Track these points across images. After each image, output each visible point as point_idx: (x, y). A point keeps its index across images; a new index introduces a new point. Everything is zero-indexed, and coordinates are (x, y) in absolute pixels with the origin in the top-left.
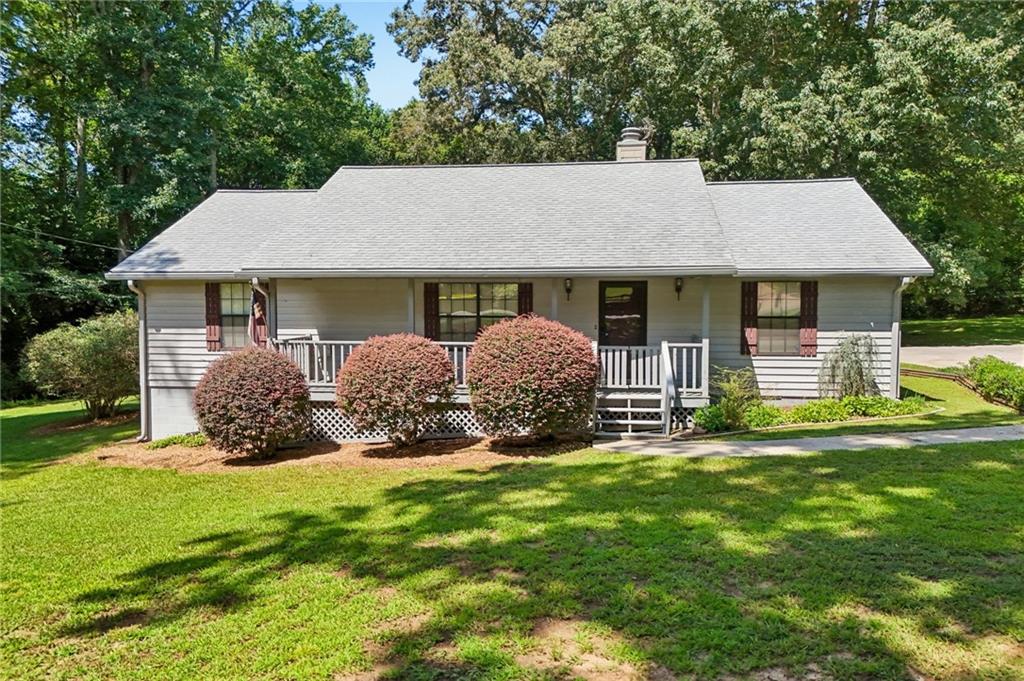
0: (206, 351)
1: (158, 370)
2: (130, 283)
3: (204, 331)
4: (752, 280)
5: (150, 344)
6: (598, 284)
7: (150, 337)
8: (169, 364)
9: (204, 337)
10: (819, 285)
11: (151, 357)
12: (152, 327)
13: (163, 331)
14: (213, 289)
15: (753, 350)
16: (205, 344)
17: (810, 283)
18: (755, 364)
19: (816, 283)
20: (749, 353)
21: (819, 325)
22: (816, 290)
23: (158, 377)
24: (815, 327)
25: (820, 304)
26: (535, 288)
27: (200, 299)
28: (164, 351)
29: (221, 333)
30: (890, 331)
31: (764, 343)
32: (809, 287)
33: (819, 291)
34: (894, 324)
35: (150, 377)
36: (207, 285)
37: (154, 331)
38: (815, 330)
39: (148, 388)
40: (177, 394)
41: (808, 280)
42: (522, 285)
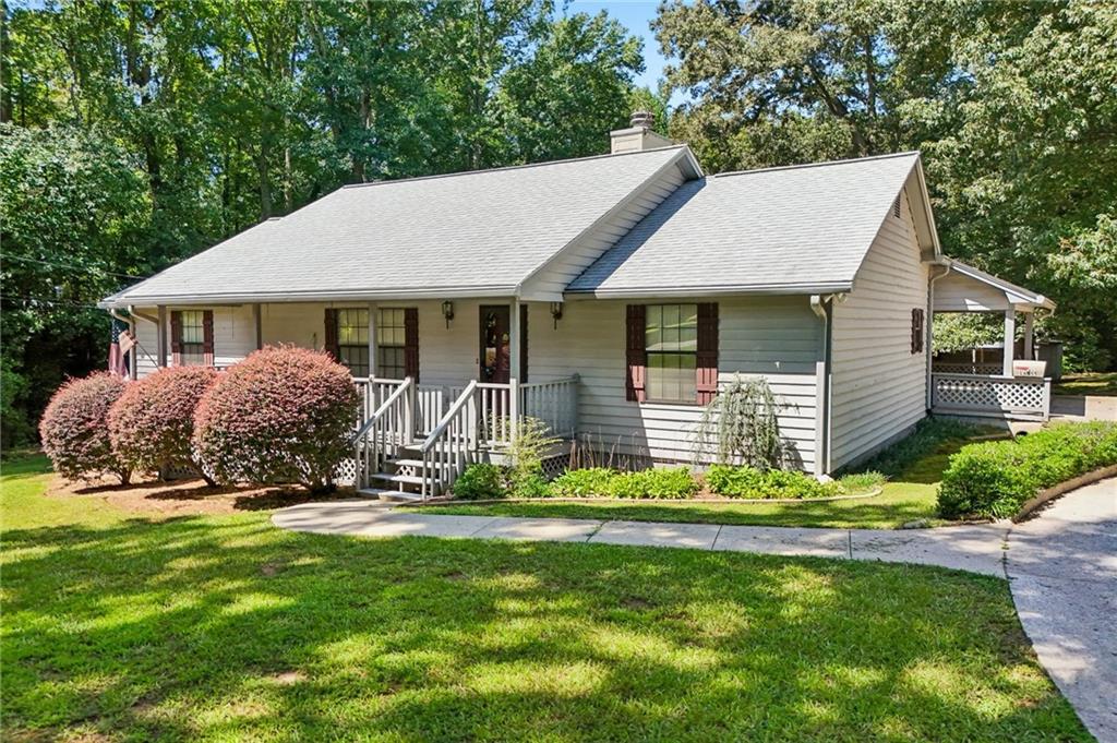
4: (638, 303)
6: (478, 308)
10: (721, 308)
15: (641, 395)
17: (708, 304)
18: (644, 413)
19: (716, 305)
20: (636, 400)
21: (721, 364)
22: (716, 316)
24: (716, 366)
25: (721, 334)
26: (420, 312)
30: (814, 374)
31: (655, 388)
32: (708, 311)
33: (720, 316)
34: (818, 364)
38: (714, 370)
41: (706, 301)
42: (408, 311)
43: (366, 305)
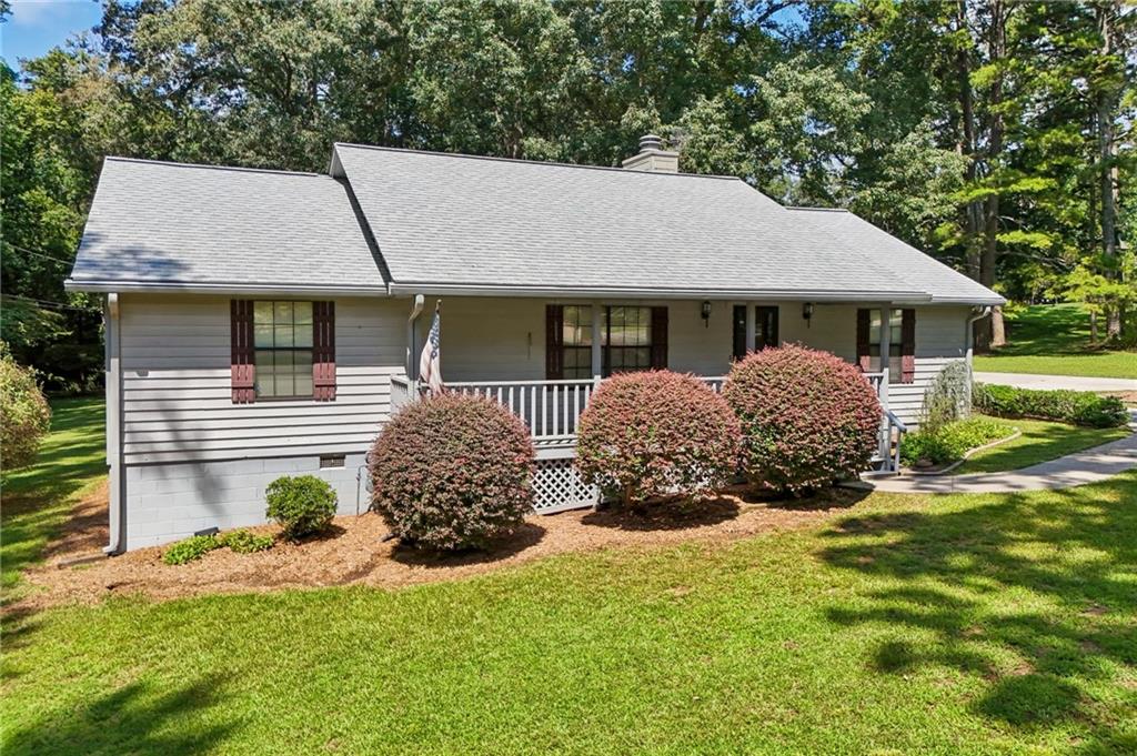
0: (229, 403)
1: (141, 437)
2: (113, 297)
3: (228, 373)
5: (127, 396)
7: (127, 385)
8: (163, 426)
9: (229, 383)
10: (917, 313)
11: (128, 417)
12: (131, 369)
13: (152, 374)
14: (241, 308)
16: (229, 393)
23: (141, 448)
26: (670, 312)
27: (222, 323)
28: (152, 405)
29: (256, 374)
30: (965, 357)
33: (917, 318)
34: (969, 350)
35: (127, 449)
36: (233, 303)
37: (135, 375)
39: (123, 467)
40: (173, 472)
42: (654, 310)
43: (589, 303)
